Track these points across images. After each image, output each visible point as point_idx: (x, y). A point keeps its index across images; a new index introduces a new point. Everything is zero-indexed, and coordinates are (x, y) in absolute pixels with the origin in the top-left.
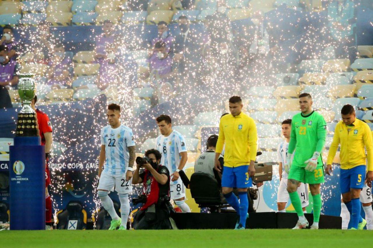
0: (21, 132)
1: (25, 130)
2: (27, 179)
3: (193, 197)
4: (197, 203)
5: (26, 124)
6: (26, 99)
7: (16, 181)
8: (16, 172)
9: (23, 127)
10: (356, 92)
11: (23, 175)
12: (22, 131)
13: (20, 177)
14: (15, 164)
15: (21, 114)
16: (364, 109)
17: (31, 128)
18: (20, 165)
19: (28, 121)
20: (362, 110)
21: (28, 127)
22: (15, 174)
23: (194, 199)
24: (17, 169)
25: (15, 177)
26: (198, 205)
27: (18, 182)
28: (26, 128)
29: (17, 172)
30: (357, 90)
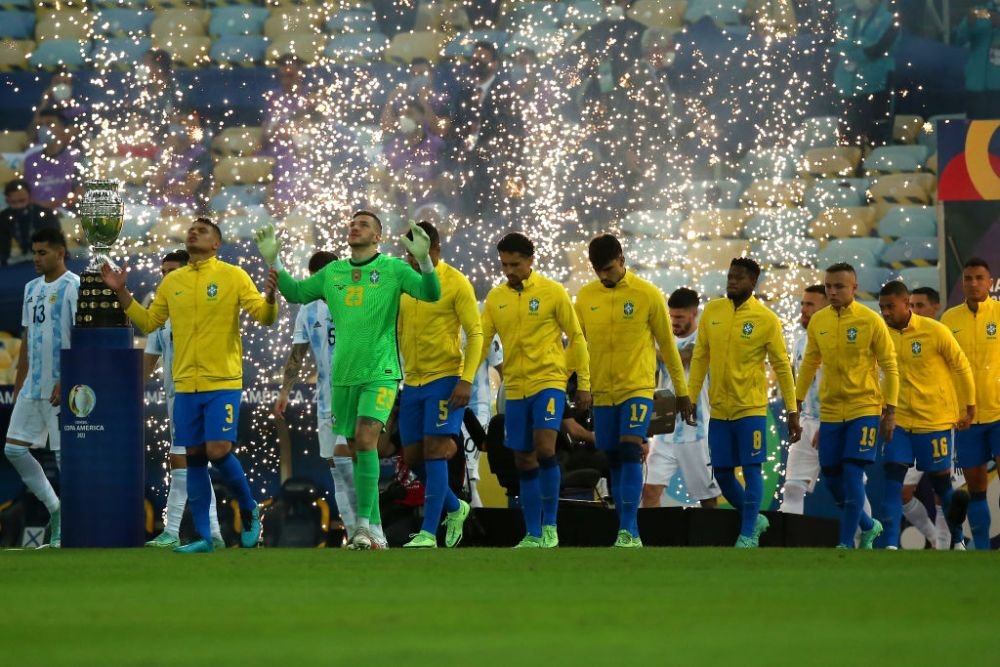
0: (89, 318)
1: (96, 313)
2: (102, 428)
3: (493, 472)
4: (503, 484)
5: (99, 299)
6: (99, 239)
7: (76, 432)
8: (75, 412)
9: (92, 305)
10: (875, 226)
11: (91, 419)
12: (89, 314)
13: (84, 422)
14: (73, 392)
15: (89, 274)
16: (894, 264)
17: (112, 307)
18: (85, 394)
19: (104, 292)
20: (889, 266)
21: (103, 305)
22: (74, 415)
23: (495, 476)
24: (79, 405)
25: (73, 424)
26: (505, 490)
27: (80, 435)
28: (98, 309)
29: (78, 411)
30: (876, 219)
